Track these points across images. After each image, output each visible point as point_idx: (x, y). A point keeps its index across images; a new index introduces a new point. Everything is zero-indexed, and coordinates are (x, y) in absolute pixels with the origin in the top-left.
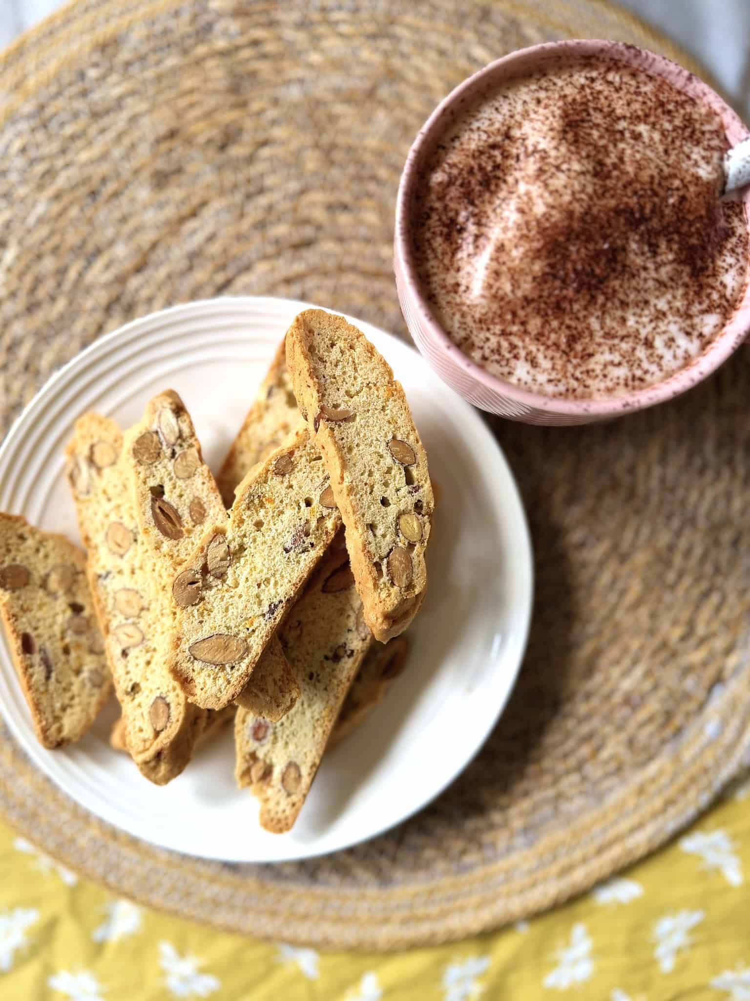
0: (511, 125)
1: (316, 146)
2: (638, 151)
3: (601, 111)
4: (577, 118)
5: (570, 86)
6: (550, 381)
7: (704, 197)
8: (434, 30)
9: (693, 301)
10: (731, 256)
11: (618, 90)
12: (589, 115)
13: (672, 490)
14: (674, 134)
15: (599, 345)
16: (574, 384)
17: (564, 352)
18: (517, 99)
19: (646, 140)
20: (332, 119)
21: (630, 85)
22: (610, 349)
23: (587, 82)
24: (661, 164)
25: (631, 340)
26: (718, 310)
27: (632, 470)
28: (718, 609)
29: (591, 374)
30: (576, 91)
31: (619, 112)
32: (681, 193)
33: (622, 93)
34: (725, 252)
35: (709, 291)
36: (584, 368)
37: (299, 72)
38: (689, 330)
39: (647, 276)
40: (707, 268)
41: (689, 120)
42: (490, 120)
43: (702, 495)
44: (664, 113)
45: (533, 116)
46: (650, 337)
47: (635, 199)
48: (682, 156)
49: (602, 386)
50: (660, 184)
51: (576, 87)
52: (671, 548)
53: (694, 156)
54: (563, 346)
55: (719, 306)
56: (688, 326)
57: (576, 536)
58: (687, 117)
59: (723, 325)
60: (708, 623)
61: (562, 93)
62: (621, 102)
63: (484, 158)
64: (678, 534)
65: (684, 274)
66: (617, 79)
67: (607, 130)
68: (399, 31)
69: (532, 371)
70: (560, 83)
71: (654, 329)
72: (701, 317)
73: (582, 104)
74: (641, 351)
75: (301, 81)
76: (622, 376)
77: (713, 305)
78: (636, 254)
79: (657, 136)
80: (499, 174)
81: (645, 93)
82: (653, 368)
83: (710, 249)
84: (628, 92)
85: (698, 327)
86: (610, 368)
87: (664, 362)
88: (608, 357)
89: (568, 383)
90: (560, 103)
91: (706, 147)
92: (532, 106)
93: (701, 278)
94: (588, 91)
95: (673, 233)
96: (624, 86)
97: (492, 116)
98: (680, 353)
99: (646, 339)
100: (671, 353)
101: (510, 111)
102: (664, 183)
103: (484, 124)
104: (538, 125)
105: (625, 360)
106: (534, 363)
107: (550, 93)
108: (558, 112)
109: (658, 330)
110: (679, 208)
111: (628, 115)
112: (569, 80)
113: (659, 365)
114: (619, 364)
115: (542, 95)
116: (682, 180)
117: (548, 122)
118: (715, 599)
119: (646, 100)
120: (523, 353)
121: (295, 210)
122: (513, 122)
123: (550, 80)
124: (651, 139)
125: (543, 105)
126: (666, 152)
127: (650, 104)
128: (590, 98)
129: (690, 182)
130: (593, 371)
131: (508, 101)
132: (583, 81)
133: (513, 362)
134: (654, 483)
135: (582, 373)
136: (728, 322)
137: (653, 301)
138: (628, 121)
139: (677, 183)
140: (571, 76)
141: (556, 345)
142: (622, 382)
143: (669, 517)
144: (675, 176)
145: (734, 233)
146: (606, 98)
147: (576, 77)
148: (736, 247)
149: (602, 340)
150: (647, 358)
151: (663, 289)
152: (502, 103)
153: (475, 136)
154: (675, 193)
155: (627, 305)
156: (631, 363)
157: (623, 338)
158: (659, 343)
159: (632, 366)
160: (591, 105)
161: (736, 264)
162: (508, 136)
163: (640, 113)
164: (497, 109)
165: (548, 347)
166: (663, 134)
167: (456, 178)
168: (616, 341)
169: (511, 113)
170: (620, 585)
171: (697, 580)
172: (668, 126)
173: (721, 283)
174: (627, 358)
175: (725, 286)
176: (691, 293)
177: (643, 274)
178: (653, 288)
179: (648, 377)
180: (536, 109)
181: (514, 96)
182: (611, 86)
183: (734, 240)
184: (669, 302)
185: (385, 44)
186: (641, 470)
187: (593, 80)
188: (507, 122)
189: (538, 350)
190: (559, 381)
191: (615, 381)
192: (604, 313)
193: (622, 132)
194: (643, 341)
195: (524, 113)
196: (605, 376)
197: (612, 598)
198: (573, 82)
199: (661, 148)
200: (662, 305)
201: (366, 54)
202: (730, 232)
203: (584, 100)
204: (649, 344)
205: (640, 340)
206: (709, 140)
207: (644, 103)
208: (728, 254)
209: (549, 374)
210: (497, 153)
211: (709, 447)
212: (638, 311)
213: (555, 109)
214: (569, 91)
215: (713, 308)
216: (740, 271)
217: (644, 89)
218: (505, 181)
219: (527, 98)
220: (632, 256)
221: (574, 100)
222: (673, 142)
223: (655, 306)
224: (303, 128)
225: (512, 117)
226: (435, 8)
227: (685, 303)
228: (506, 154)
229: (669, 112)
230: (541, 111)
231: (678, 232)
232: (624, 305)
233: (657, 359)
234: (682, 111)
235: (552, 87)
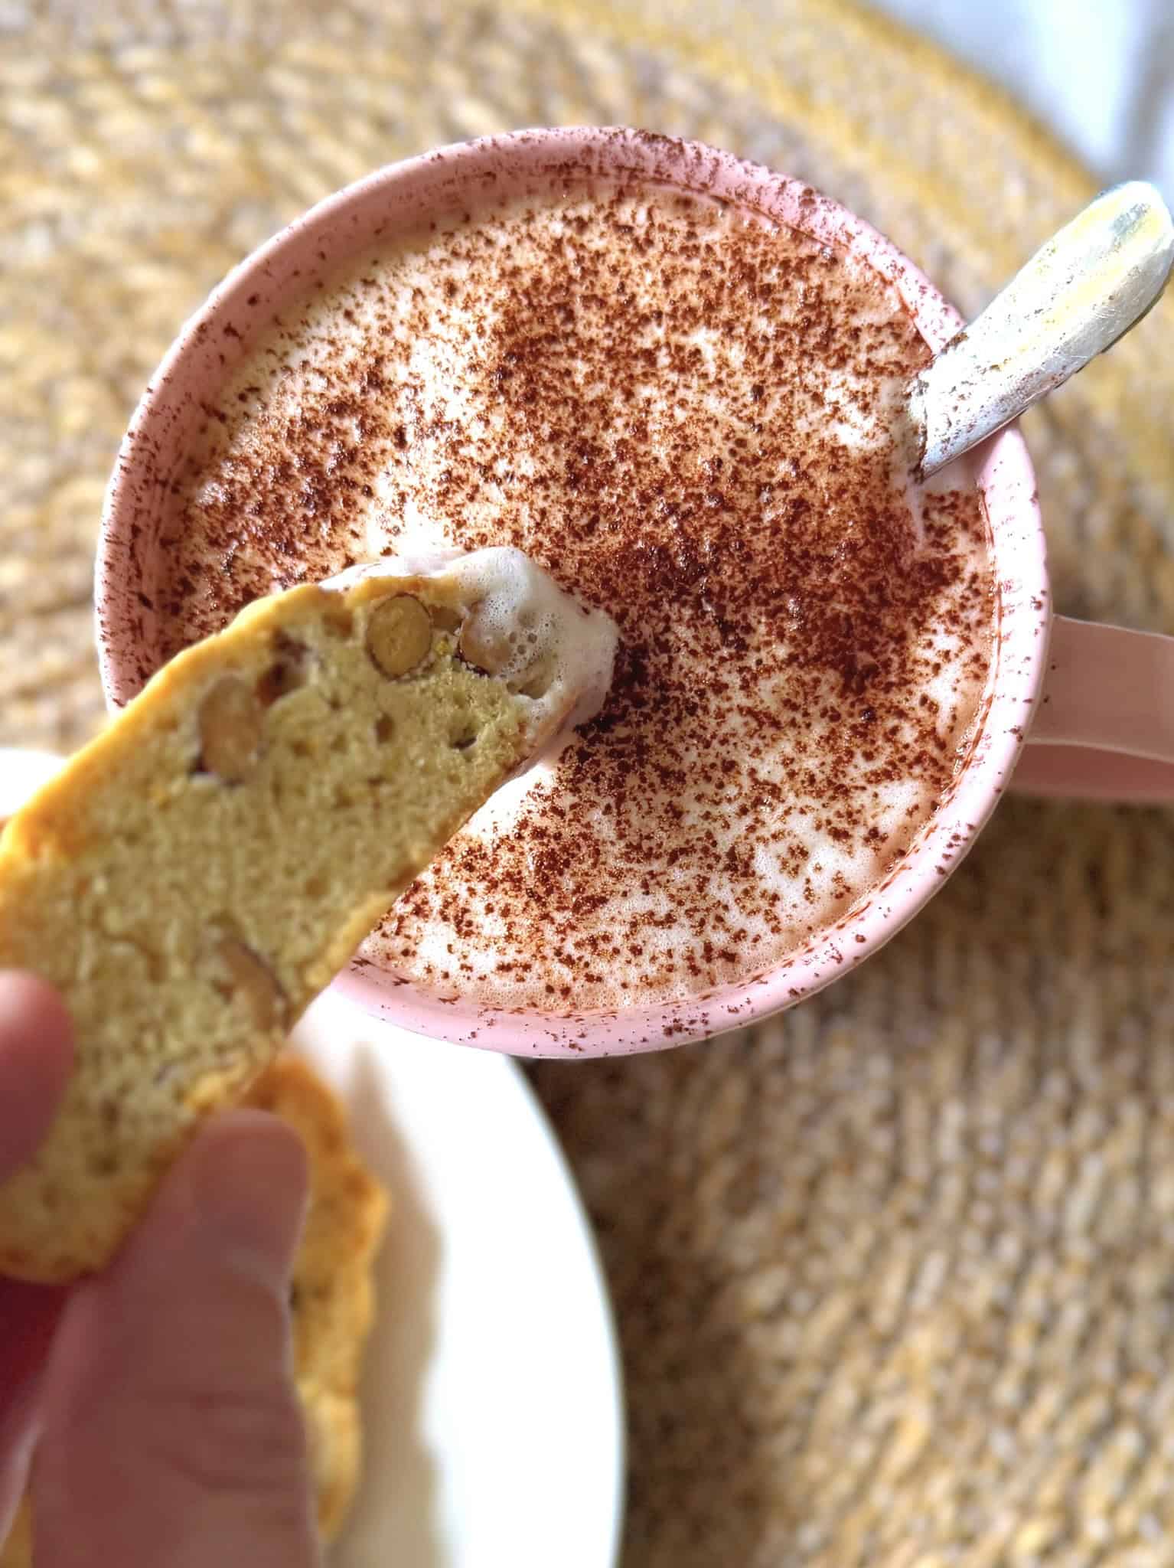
0: (386, 352)
1: (87, 370)
2: (683, 403)
3: (602, 303)
4: (540, 330)
5: (527, 244)
6: (504, 968)
7: (856, 499)
8: (363, 70)
9: (850, 754)
10: (948, 632)
11: (642, 246)
12: (570, 317)
13: (998, 1164)
14: (781, 345)
15: (618, 875)
16: (563, 974)
17: (532, 894)
18: (397, 287)
19: (711, 368)
20: (127, 302)
21: (672, 232)
22: (645, 885)
23: (569, 232)
24: (739, 426)
25: (694, 858)
26: (917, 770)
27: (891, 1114)
28: (1136, 1471)
29: (602, 945)
30: (543, 256)
31: (643, 302)
32: (794, 494)
33: (653, 253)
34: (933, 623)
35: (892, 722)
36: (582, 935)
37: (43, 198)
38: (842, 825)
39: (726, 705)
40: (887, 664)
41: (817, 305)
42: (332, 343)
43: (1073, 1173)
44: (753, 294)
45: (435, 326)
46: (742, 849)
47: (673, 524)
48: (799, 397)
49: (633, 974)
50: (736, 475)
51: (541, 247)
52: (1001, 1313)
53: (830, 395)
54: (530, 882)
55: (919, 760)
56: (839, 815)
57: (762, 1292)
58: (812, 300)
59: (934, 806)
60: (1112, 1510)
61: (509, 265)
62: (649, 277)
63: (317, 437)
64: (1017, 1278)
65: (823, 689)
66: (642, 216)
67: (610, 353)
68: (283, 81)
69: (459, 945)
70: (502, 238)
71: (751, 829)
72: (871, 789)
73: (556, 288)
74: (720, 887)
75: (51, 221)
76: (680, 950)
77: (903, 759)
78: (693, 653)
79: (736, 355)
80: (356, 474)
81: (709, 248)
82: (757, 925)
83: (888, 621)
84: (667, 250)
85: (867, 815)
86: (647, 931)
87: (782, 910)
88: (638, 903)
89: (548, 972)
90: (502, 293)
91: (863, 368)
92: (435, 301)
93: (870, 693)
94: (570, 254)
95: (778, 594)
96: (657, 236)
97: (334, 334)
98: (823, 884)
99: (732, 854)
100: (800, 884)
101: (381, 317)
102: (748, 474)
103: (318, 354)
104: (445, 353)
105: (682, 911)
106: (464, 926)
107: (479, 266)
108: (494, 319)
109: (762, 832)
110: (790, 534)
111: (667, 308)
112: (523, 229)
113: (771, 917)
114: (669, 920)
115: (460, 271)
116: (796, 463)
117: (467, 348)
118: (1126, 1442)
119: (709, 266)
120: (436, 902)
121: (42, 526)
122: (389, 344)
123: (480, 233)
124: (723, 363)
125: (460, 298)
126: (758, 391)
127: (718, 275)
128: (576, 272)
129: (815, 464)
130: (606, 938)
131: (374, 293)
132: (558, 229)
133: (413, 924)
134: (949, 1145)
135: (578, 945)
136: (944, 797)
137: (746, 762)
138: (667, 322)
139: (784, 468)
140: (530, 218)
141: (514, 879)
142: (678, 961)
143: (992, 1235)
144: (776, 453)
145: (957, 572)
146: (614, 270)
147: (541, 221)
148: (963, 607)
149: (622, 864)
150: (737, 900)
151: (768, 731)
152: (360, 298)
153: (296, 385)
154: (779, 494)
155: (681, 778)
156: (698, 916)
157: (673, 857)
158: (765, 862)
159: (702, 923)
160: (579, 290)
161: (961, 650)
162: (376, 381)
163: (695, 300)
164: (348, 315)
165: (494, 885)
166: (752, 347)
167: (247, 495)
168: (656, 866)
169: (384, 323)
170: (878, 1416)
171: (1075, 1397)
172: (764, 326)
173: (924, 700)
174: (688, 905)
175: (932, 707)
176: (846, 733)
177: (714, 702)
178: (742, 731)
179: (744, 949)
180: (445, 311)
181: (391, 280)
182: (628, 238)
183: (958, 590)
184: (787, 762)
185: (246, 116)
186: (915, 1114)
187: (582, 225)
188: (375, 346)
189: (472, 892)
190: (527, 967)
191: (663, 960)
192: (620, 799)
193: (649, 356)
194: (725, 861)
195: (416, 321)
196: (636, 951)
197: (862, 1452)
198: (535, 235)
199: (746, 384)
200: (770, 768)
201: (203, 142)
202: (946, 571)
203: (562, 279)
204: (739, 866)
205: (718, 858)
206: (871, 348)
207: (706, 274)
208: (941, 628)
209: (502, 951)
210: (350, 423)
211: (1083, 1046)
212: (710, 789)
213: (488, 310)
214: (527, 257)
215: (903, 767)
216: (974, 667)
217: (707, 237)
218: (369, 492)
219: (422, 281)
220: (683, 658)
221: (537, 281)
222: (778, 364)
223: (753, 772)
224: (54, 328)
225: (386, 331)
226: (363, 22)
227: (830, 758)
228: (369, 422)
229: (767, 290)
230: (457, 315)
231: (794, 590)
232: (672, 778)
233: (764, 904)
234: (799, 286)
235: (483, 251)
